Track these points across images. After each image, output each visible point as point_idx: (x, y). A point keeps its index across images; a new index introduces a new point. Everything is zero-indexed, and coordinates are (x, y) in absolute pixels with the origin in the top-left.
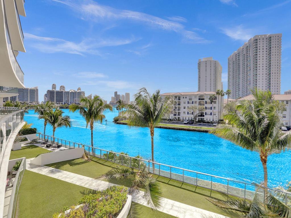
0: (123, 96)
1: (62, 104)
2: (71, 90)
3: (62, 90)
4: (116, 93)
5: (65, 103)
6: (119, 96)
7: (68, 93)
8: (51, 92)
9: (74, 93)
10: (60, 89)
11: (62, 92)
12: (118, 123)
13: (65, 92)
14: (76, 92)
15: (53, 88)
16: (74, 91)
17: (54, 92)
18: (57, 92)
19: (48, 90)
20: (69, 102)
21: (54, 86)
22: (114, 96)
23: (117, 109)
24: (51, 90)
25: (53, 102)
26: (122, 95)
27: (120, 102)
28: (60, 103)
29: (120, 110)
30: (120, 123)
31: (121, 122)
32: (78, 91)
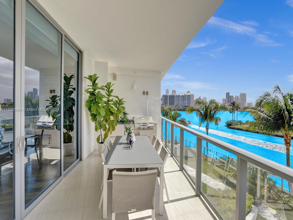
0: (237, 97)
1: (174, 106)
2: (181, 94)
3: (174, 94)
4: (228, 94)
5: (176, 106)
6: (232, 97)
7: (179, 96)
8: (165, 96)
9: (184, 96)
10: (172, 93)
11: (173, 96)
12: (231, 128)
13: (177, 96)
14: (185, 96)
15: (166, 93)
16: (184, 94)
17: (167, 96)
18: (170, 96)
19: (163, 95)
20: (180, 105)
21: (167, 91)
22: (225, 98)
23: (231, 112)
24: (165, 94)
25: (167, 105)
26: (235, 96)
27: (233, 104)
28: (172, 105)
29: (234, 113)
30: (234, 129)
31: (236, 127)
32: (187, 94)
